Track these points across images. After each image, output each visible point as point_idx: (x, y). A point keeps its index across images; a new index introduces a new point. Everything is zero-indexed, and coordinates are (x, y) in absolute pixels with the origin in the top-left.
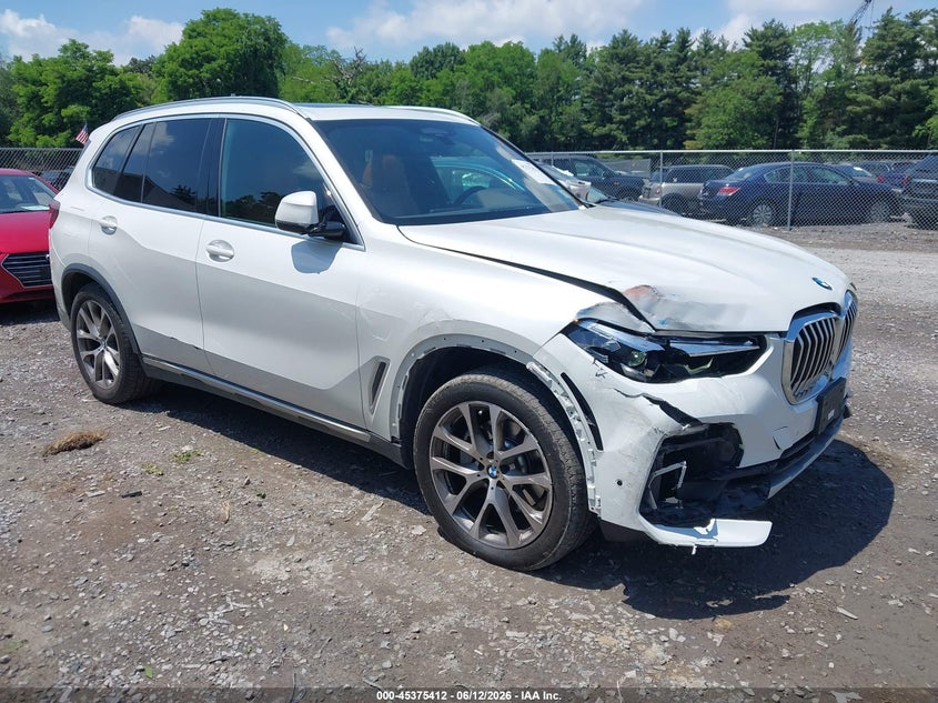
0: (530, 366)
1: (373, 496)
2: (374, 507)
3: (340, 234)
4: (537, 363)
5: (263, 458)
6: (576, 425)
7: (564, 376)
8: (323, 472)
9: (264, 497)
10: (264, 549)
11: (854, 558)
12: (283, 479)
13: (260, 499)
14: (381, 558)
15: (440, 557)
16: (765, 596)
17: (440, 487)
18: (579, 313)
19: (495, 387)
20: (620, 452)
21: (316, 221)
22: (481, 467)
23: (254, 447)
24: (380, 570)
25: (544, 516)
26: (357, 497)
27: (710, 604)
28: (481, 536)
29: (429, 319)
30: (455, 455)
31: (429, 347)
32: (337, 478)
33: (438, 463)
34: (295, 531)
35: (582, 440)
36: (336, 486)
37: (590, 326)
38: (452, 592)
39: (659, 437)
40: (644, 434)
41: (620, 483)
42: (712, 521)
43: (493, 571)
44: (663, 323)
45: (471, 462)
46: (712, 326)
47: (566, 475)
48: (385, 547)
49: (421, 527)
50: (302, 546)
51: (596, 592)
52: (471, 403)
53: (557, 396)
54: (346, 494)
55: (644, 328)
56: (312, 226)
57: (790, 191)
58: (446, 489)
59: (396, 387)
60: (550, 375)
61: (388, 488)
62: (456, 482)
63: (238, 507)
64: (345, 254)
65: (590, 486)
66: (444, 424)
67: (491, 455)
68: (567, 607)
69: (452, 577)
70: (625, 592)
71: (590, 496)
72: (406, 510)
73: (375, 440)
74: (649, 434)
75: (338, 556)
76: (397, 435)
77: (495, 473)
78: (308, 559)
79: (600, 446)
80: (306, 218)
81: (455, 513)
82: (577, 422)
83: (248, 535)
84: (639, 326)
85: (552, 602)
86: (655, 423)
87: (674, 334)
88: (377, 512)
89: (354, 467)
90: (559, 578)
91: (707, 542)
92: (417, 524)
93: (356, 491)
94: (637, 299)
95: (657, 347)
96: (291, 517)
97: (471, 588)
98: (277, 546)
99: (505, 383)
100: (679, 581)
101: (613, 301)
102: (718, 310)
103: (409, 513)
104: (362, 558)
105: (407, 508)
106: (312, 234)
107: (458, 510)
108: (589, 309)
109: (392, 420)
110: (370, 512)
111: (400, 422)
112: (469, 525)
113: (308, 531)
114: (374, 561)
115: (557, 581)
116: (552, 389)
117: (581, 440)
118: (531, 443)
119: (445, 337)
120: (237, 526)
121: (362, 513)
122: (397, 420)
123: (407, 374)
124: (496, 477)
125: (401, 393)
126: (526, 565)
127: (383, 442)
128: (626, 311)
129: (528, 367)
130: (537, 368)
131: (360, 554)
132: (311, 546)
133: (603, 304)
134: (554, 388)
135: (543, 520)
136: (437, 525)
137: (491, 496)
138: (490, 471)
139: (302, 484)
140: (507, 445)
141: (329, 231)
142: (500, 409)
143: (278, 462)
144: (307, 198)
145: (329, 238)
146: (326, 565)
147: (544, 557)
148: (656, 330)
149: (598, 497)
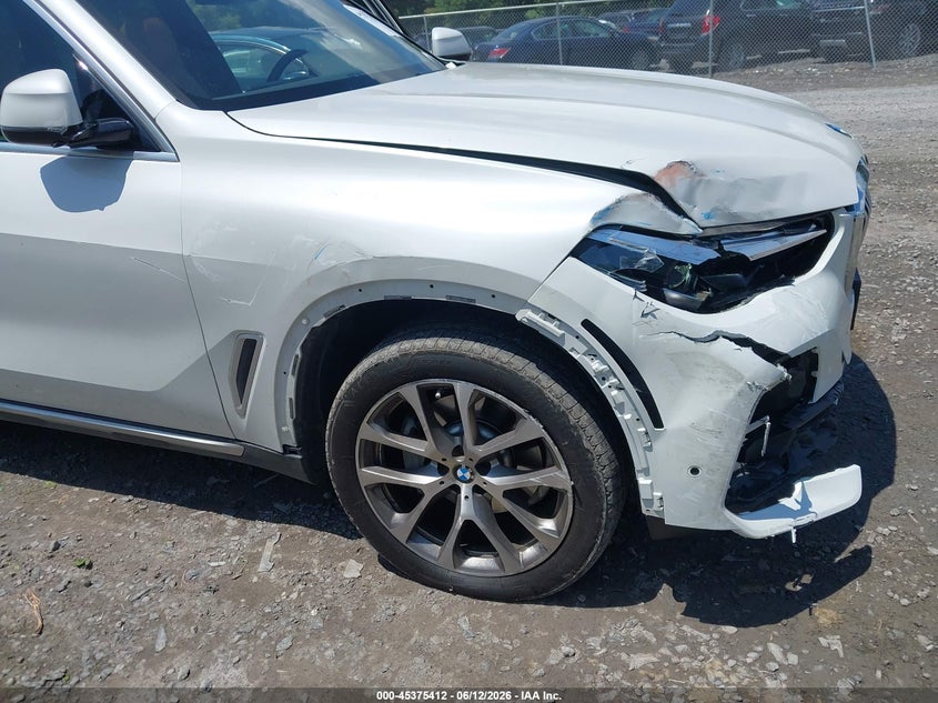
0: (523, 315)
1: (259, 525)
2: (270, 544)
3: (125, 137)
4: (536, 310)
5: (69, 494)
6: (613, 395)
7: (587, 324)
8: (169, 499)
9: (90, 567)
10: (120, 667)
11: (896, 470)
12: (112, 525)
13: (85, 573)
14: (316, 634)
15: (403, 608)
16: (843, 556)
17: (377, 506)
18: (595, 219)
19: (463, 356)
20: (693, 426)
21: (78, 120)
22: (442, 470)
23: (47, 478)
24: (322, 657)
25: (559, 526)
26: (235, 532)
27: (789, 586)
28: (457, 563)
29: (324, 262)
30: (395, 459)
31: (332, 306)
32: (194, 504)
33: (372, 474)
34: (161, 618)
35: (627, 417)
36: (197, 518)
37: (611, 238)
38: (449, 670)
39: (755, 397)
40: (731, 395)
41: (695, 471)
42: (798, 486)
43: (489, 611)
44: (708, 216)
45: (422, 465)
46: (770, 212)
47: (597, 468)
48: (314, 612)
49: (354, 564)
50: (183, 645)
51: (641, 608)
52: (421, 383)
53: (576, 356)
54: (219, 530)
55: (686, 228)
56: (72, 129)
57: (560, 47)
58: (389, 509)
59: (280, 374)
60: (562, 325)
61: (277, 506)
62: (405, 498)
63: (53, 597)
64: (142, 173)
65: (642, 481)
66: (375, 420)
67: (458, 451)
68: (618, 648)
69: (434, 640)
70: (677, 597)
71: (644, 494)
72: (320, 538)
73: (252, 451)
74: (739, 394)
75: (247, 648)
76: (292, 442)
77: (468, 475)
78: (200, 667)
79: (657, 422)
80: (60, 115)
81: (410, 538)
82: (615, 392)
83: (85, 648)
84: (679, 225)
85: (594, 642)
86: (748, 375)
87: (724, 231)
88: (276, 551)
89: (212, 480)
90: (582, 598)
91: (804, 520)
92: (346, 557)
93: (232, 522)
94: (673, 185)
95: (710, 254)
96: (147, 593)
97: (472, 653)
98: (140, 655)
99: (477, 346)
100: (729, 558)
101: (639, 192)
102: (773, 186)
103: (326, 543)
104: (286, 642)
105: (319, 533)
106: (74, 144)
107: (414, 535)
108: (608, 209)
109: (280, 422)
110: (267, 553)
111: (295, 423)
112: (432, 551)
113: (182, 612)
114: (307, 642)
115: (581, 605)
116: (567, 347)
117: (625, 418)
118: (530, 429)
119: (360, 288)
120: (62, 633)
121: (256, 558)
122: (290, 421)
123: (298, 352)
124: (470, 481)
125: (291, 382)
126: (536, 593)
127: (270, 455)
128: (660, 205)
129: (518, 317)
130: (537, 318)
131: (281, 637)
132: (196, 640)
133: (627, 198)
134: (570, 344)
135: (559, 532)
136: (375, 553)
137: (466, 509)
138: (459, 473)
139: (144, 527)
140: (485, 433)
141: (107, 133)
142: (471, 387)
143: (94, 497)
144: (52, 81)
145: (106, 147)
146: (233, 671)
147: (563, 580)
148: (703, 229)
149: (658, 494)
